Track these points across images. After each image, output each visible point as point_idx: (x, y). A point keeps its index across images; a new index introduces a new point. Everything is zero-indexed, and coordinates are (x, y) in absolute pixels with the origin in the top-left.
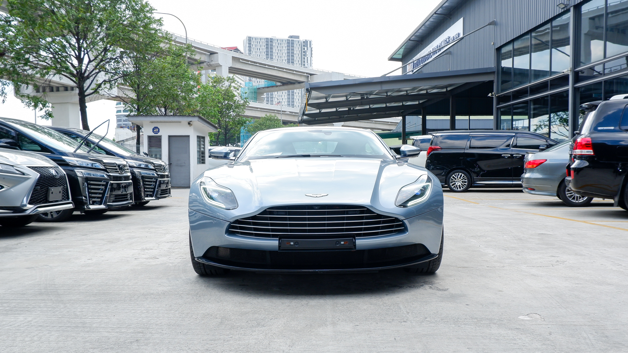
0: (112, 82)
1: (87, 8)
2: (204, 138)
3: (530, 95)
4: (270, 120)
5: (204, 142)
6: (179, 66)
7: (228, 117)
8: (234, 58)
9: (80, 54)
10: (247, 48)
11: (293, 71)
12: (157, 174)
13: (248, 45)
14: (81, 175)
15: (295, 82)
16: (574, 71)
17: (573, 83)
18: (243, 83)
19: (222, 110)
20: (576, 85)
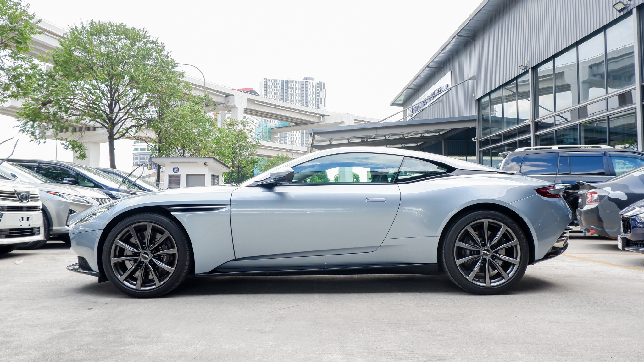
2: (217, 176)
4: (281, 159)
5: (218, 180)
6: (197, 112)
7: (240, 157)
8: (249, 100)
9: (112, 103)
10: (263, 89)
11: (306, 112)
13: (264, 87)
15: (308, 122)
16: (534, 122)
17: (534, 132)
18: (258, 122)
19: (236, 151)
20: (536, 134)
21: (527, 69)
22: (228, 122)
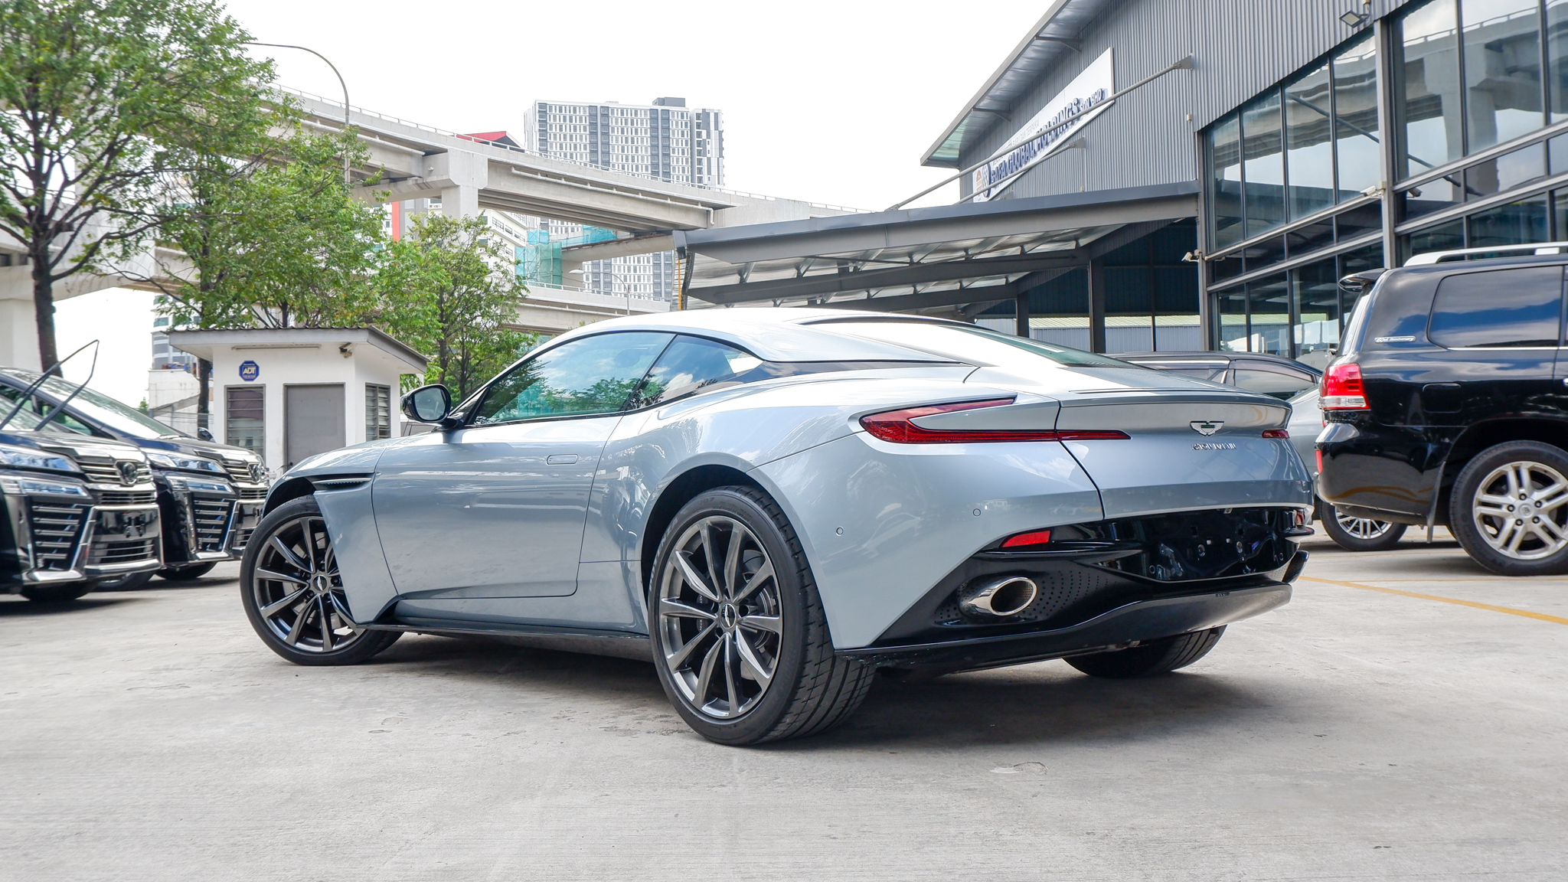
0: (130, 238)
1: (62, 38)
2: (386, 390)
3: (1288, 257)
5: (387, 400)
6: (322, 191)
7: (468, 330)
8: (493, 164)
9: (39, 163)
10: (536, 136)
11: (665, 197)
12: (234, 488)
13: (537, 128)
14: (16, 491)
15: (670, 228)
16: (1394, 191)
17: (1392, 223)
18: (523, 233)
19: (451, 313)
20: (1400, 229)
21: (1368, 22)
22: (426, 226)
